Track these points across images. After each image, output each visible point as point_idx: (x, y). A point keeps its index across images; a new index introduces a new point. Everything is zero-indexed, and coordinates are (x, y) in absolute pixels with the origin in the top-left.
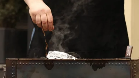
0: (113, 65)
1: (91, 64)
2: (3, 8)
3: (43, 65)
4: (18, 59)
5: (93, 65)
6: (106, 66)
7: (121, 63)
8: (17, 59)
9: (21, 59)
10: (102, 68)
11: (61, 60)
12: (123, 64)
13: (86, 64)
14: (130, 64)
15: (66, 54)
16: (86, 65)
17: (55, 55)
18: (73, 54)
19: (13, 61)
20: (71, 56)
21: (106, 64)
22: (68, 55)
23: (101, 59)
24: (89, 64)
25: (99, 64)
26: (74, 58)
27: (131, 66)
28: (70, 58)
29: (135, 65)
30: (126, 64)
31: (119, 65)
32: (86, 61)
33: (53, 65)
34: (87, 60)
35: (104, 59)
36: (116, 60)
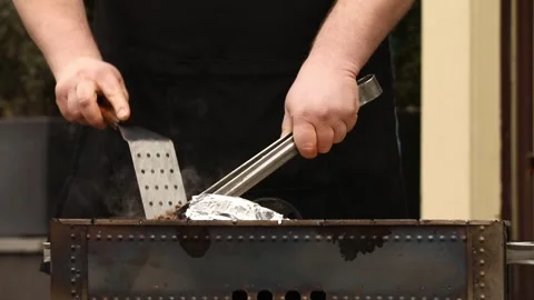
0: (408, 240)
1: (335, 239)
3: (174, 240)
4: (92, 222)
5: (340, 241)
6: (385, 244)
7: (434, 233)
8: (87, 221)
9: (99, 221)
10: (371, 251)
11: (234, 223)
12: (442, 237)
13: (318, 237)
14: (464, 237)
15: (251, 204)
16: (318, 240)
17: (213, 209)
18: (276, 204)
19: (73, 227)
20: (267, 210)
21: (386, 237)
22: (259, 207)
23: (367, 222)
24: (329, 237)
25: (363, 237)
26: (278, 218)
27: (470, 244)
28: (265, 218)
29: (482, 242)
30: (453, 237)
31: (431, 240)
32: (319, 229)
33: (208, 242)
34: (321, 226)
35: (379, 222)
36: (420, 225)
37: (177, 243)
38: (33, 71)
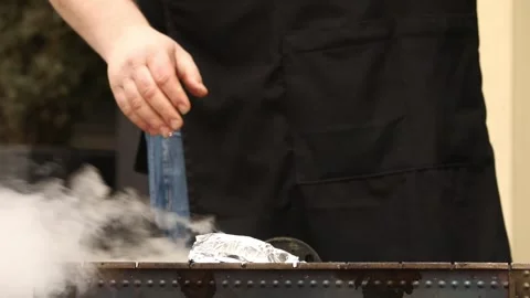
0: (441, 286)
1: (358, 284)
2: (24, 72)
3: (175, 286)
5: (364, 287)
6: (415, 291)
7: (471, 279)
11: (244, 265)
12: (480, 283)
14: (506, 283)
15: (263, 244)
16: (339, 286)
17: (220, 250)
18: (291, 245)
20: (280, 251)
21: (416, 283)
22: (271, 247)
23: (395, 265)
24: (351, 283)
25: (390, 282)
26: (293, 260)
27: (512, 290)
28: (278, 261)
29: (527, 289)
30: (494, 283)
31: (467, 287)
32: (340, 273)
33: (213, 289)
34: (342, 269)
35: (407, 265)
36: (455, 270)
37: (179, 288)
38: (12, 94)
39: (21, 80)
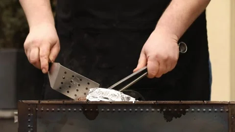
0: (198, 111)
1: (161, 110)
3: (80, 111)
4: (39, 102)
5: (164, 112)
6: (187, 113)
7: (212, 108)
8: (37, 102)
9: (42, 102)
10: (179, 116)
11: (111, 102)
12: (216, 110)
13: (153, 110)
14: (227, 110)
15: (119, 93)
16: (153, 111)
17: (100, 95)
19: (29, 105)
20: (127, 96)
21: (187, 110)
22: (123, 94)
23: (178, 102)
24: (158, 110)
25: (176, 110)
26: (133, 100)
27: (230, 113)
28: (126, 100)
30: (222, 110)
31: (210, 111)
32: (153, 106)
33: (97, 112)
34: (154, 104)
35: (183, 102)
36: (204, 104)
37: (82, 112)
38: (8, 26)
39: (13, 20)
